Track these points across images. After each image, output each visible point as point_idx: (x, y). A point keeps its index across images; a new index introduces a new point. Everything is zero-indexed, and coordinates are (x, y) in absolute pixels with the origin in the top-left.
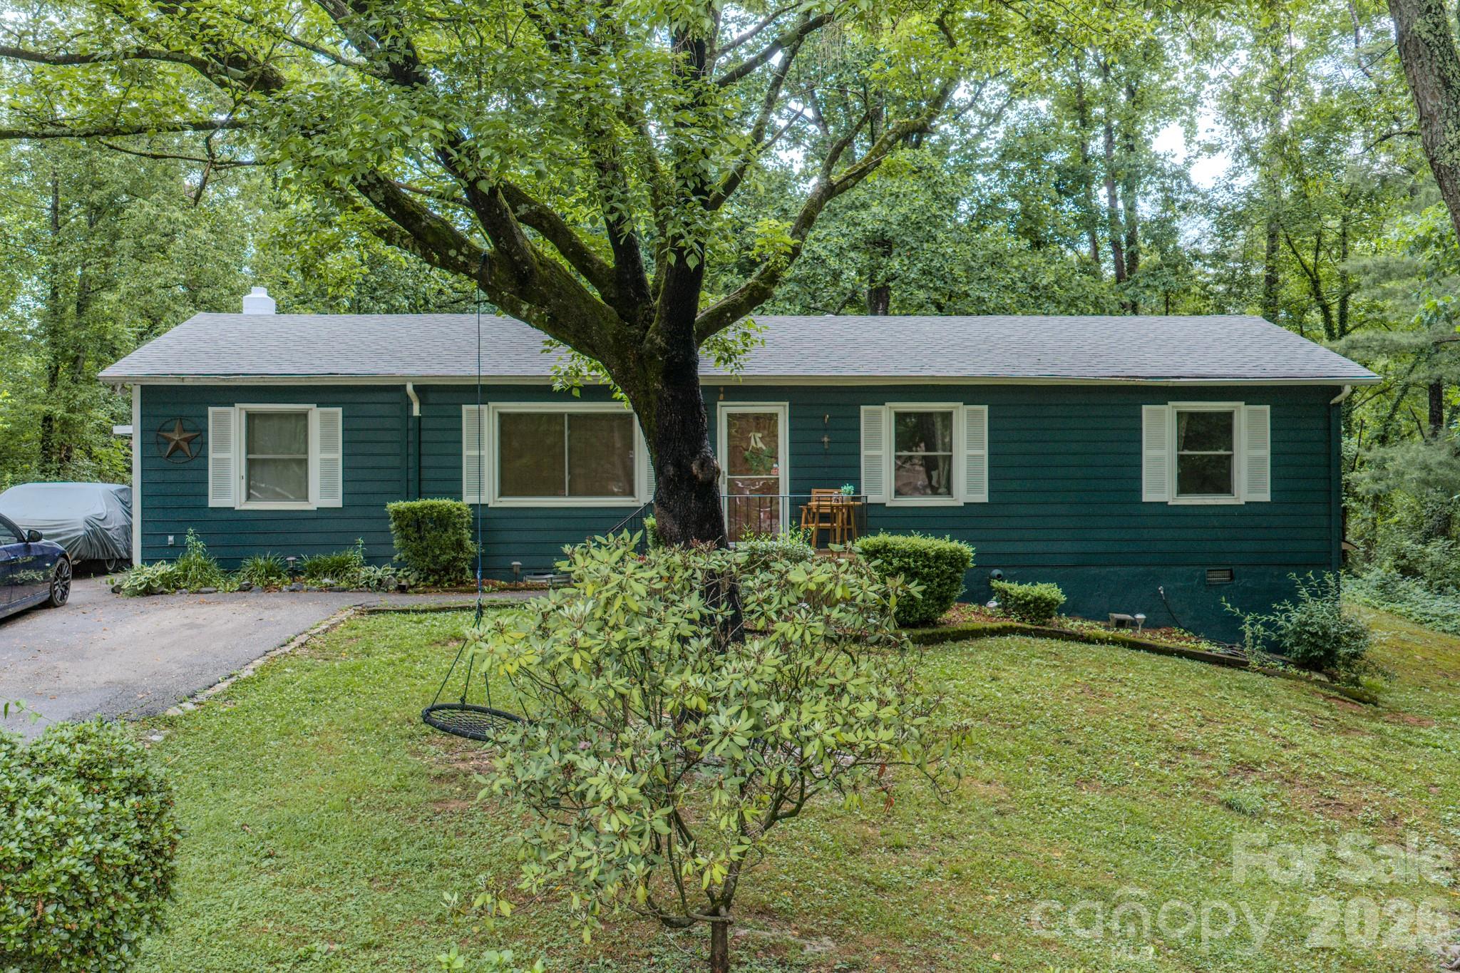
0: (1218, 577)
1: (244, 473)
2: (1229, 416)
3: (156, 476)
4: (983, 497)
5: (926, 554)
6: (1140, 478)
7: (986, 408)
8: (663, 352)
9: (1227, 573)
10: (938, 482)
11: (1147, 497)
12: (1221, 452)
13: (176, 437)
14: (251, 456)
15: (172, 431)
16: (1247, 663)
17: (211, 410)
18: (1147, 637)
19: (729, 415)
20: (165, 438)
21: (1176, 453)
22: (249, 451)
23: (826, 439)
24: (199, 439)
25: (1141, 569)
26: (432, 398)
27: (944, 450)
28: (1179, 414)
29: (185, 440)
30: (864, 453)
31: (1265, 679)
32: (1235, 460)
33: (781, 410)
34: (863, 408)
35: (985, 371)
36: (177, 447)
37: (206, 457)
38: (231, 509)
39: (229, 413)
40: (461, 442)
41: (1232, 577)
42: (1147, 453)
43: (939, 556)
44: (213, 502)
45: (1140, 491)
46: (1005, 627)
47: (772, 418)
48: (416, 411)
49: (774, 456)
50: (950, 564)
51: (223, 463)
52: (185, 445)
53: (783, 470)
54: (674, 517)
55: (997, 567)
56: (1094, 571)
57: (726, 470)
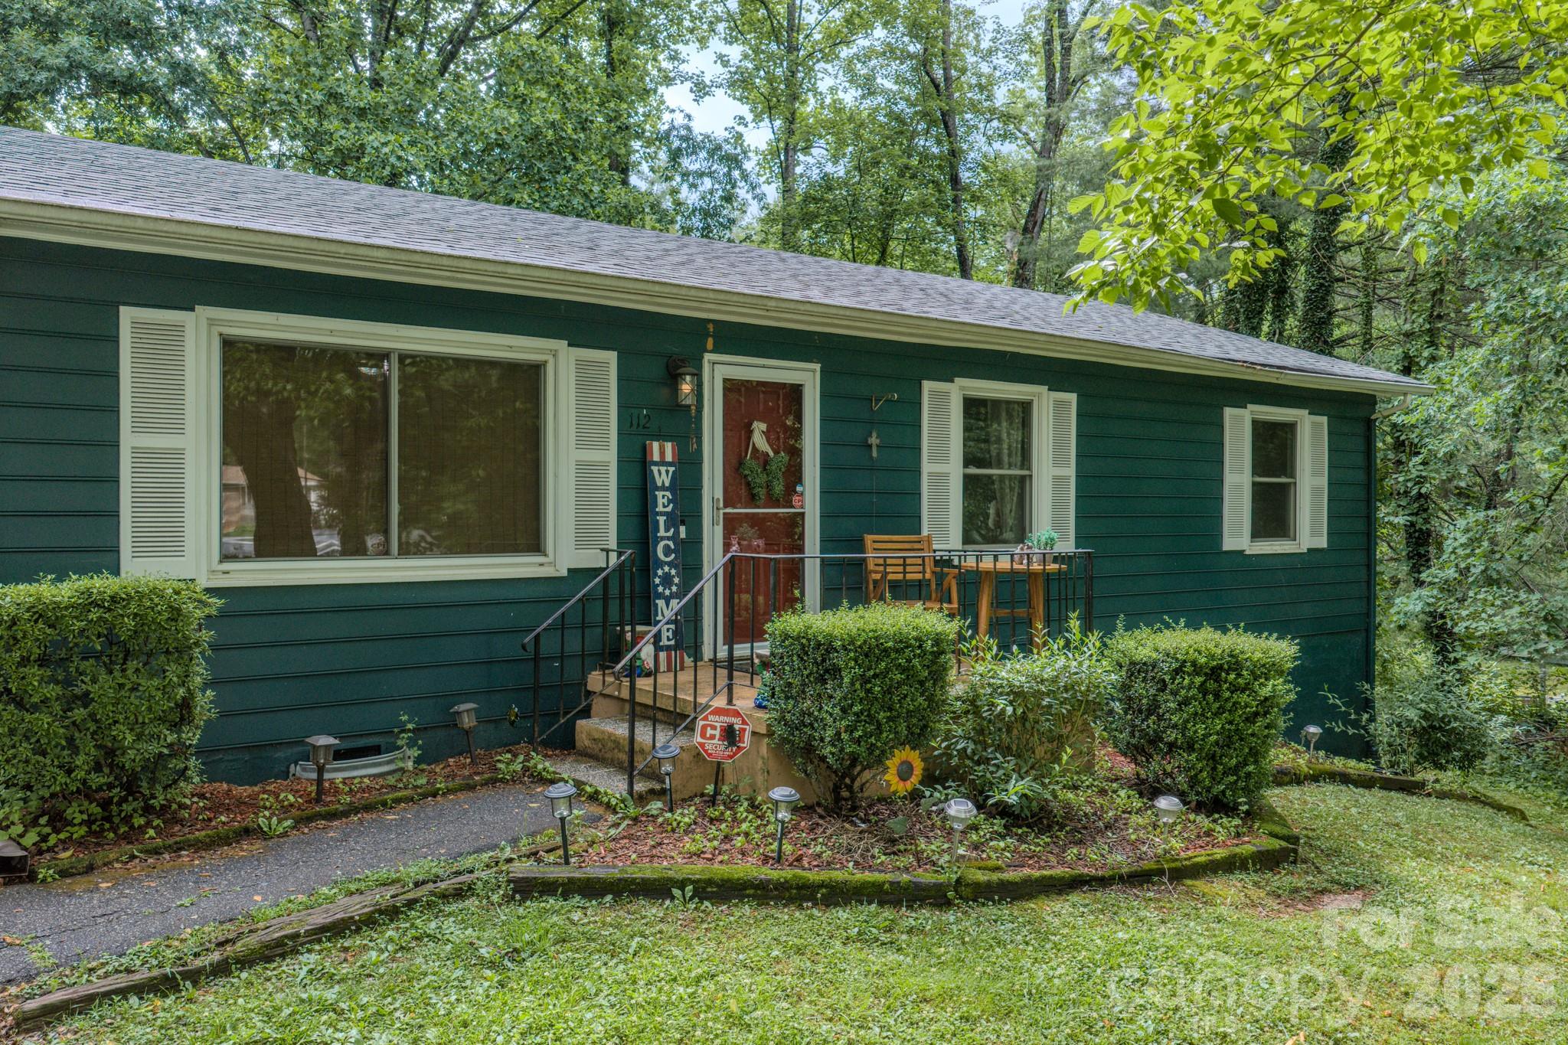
4: (1070, 547)
7: (1074, 398)
12: (1284, 480)
23: (875, 441)
30: (927, 467)
32: (1298, 490)
34: (925, 385)
40: (114, 409)
47: (794, 394)
49: (794, 474)
53: (811, 498)
57: (719, 494)
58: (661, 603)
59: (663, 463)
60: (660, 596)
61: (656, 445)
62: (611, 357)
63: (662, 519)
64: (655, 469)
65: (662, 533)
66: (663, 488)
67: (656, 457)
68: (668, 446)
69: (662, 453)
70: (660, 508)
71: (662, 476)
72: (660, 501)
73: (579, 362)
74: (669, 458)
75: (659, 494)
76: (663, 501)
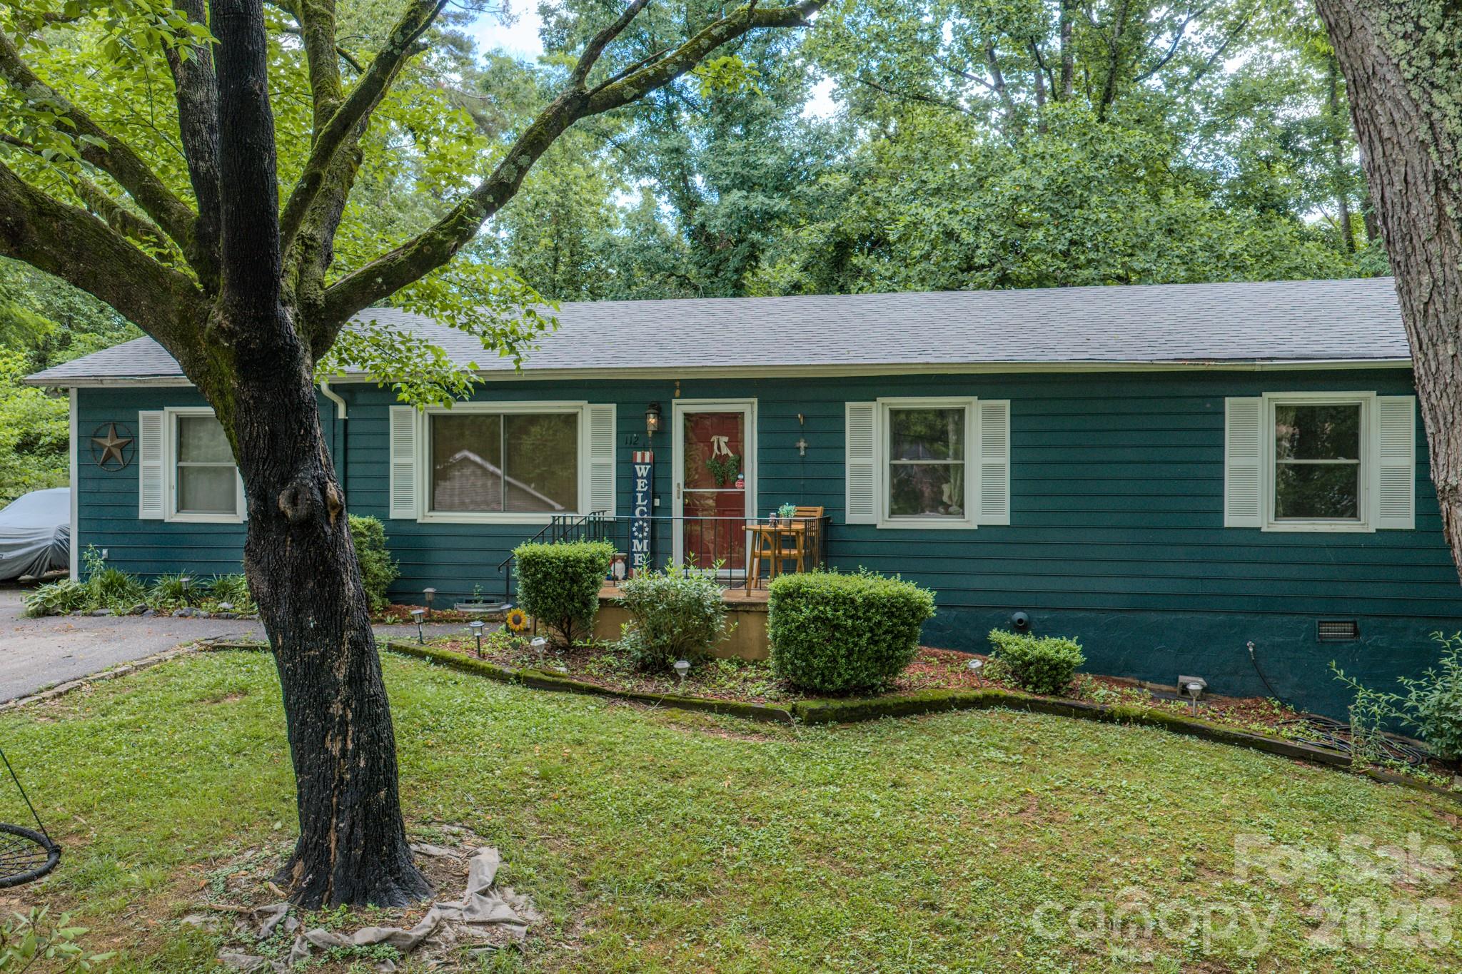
0: (1340, 631)
1: (174, 483)
2: (1354, 411)
3: (91, 485)
4: (1004, 519)
5: (853, 601)
6: (1221, 496)
7: (1007, 403)
8: (230, 335)
9: (1350, 627)
10: (950, 497)
11: (1231, 520)
12: (1342, 461)
13: (108, 443)
14: (181, 464)
15: (105, 437)
16: (1348, 762)
17: (142, 414)
18: (1204, 715)
19: (687, 416)
20: (100, 444)
21: (1273, 461)
22: (179, 459)
23: (802, 444)
24: (131, 445)
25: (1222, 617)
26: (361, 398)
27: (956, 458)
28: (1280, 409)
29: (115, 446)
30: (850, 461)
31: (1371, 786)
32: (1362, 472)
33: (749, 409)
34: (848, 405)
35: (1001, 356)
36: (110, 455)
37: (137, 465)
38: (162, 521)
39: (158, 417)
40: (388, 448)
41: (1356, 632)
42: (1232, 462)
43: (870, 603)
44: (144, 514)
45: (1221, 512)
46: (987, 697)
47: (737, 418)
48: (342, 414)
49: (739, 466)
50: (891, 615)
51: (153, 470)
52: (117, 452)
53: (750, 483)
54: (263, 570)
55: (1021, 609)
56: (1154, 617)
57: (681, 482)
58: (636, 542)
59: (643, 463)
60: (636, 538)
61: (639, 454)
62: (613, 407)
63: (640, 495)
64: (637, 467)
65: (639, 502)
66: (642, 477)
67: (639, 460)
68: (648, 455)
69: (643, 458)
70: (639, 489)
71: (642, 471)
72: (640, 485)
73: (593, 411)
74: (647, 460)
75: (639, 481)
76: (641, 485)
